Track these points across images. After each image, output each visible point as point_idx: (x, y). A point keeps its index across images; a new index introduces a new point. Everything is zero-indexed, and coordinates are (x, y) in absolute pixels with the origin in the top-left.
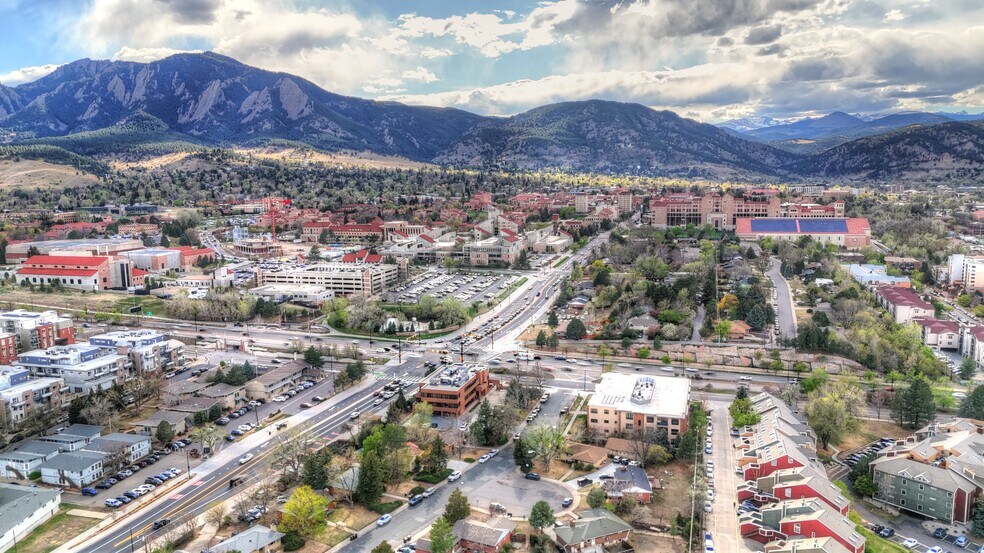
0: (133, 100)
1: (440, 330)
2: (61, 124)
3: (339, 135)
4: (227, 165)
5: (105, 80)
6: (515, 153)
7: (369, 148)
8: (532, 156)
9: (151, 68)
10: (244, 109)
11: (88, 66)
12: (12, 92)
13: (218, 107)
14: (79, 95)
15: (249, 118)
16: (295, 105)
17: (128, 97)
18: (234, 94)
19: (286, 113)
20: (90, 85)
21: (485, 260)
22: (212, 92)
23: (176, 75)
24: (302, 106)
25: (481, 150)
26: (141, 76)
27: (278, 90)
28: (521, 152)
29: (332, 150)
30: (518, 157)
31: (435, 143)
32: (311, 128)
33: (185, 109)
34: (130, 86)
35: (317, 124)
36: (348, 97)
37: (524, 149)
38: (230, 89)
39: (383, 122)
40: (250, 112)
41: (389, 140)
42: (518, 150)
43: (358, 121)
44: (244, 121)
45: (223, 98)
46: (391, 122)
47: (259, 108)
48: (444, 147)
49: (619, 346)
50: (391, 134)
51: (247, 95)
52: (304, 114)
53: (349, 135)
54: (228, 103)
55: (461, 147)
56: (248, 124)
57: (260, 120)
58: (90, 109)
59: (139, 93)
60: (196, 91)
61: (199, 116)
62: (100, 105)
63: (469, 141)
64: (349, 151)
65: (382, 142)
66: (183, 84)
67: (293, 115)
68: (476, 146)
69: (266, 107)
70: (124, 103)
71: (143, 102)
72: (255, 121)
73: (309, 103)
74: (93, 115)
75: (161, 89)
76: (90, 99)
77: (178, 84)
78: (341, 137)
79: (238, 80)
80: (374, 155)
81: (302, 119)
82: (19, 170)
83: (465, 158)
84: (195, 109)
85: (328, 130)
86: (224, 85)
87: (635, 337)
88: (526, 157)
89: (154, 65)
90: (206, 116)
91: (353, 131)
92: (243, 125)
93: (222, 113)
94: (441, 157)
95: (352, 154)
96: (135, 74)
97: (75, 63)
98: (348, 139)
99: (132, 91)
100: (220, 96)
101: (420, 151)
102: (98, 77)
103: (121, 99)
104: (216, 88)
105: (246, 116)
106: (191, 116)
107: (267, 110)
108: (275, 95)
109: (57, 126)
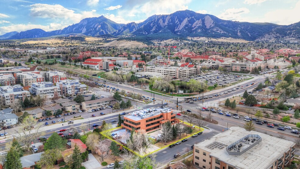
0: (164, 25)
1: (189, 94)
2: (146, 32)
3: (221, 33)
4: (183, 42)
5: (158, 20)
6: (290, 37)
7: (231, 37)
8: (297, 38)
9: (170, 16)
10: (193, 26)
11: (155, 17)
12: (137, 25)
13: (186, 26)
14: (152, 24)
15: (194, 29)
16: (209, 24)
17: (163, 24)
18: (191, 22)
19: (206, 26)
20: (155, 22)
21: (239, 69)
22: (185, 21)
23: (176, 17)
24: (211, 24)
25: (275, 36)
26: (167, 18)
27: (204, 19)
28: (292, 37)
29: (217, 37)
30: (291, 38)
31: (257, 34)
32: (213, 31)
33: (177, 27)
34: (164, 22)
35: (215, 29)
36: (227, 21)
37: (294, 36)
38: (190, 20)
39: (238, 28)
40: (195, 27)
41: (239, 34)
42: (291, 36)
43: (229, 28)
44: (193, 30)
45: (188, 23)
46: (241, 28)
47: (198, 26)
48: (260, 36)
49: (271, 113)
50: (240, 32)
51: (195, 21)
52: (211, 27)
53: (225, 33)
54: (189, 24)
55: (267, 35)
56: (194, 30)
57: (198, 29)
58: (153, 28)
59: (166, 23)
60: (181, 21)
61: (180, 29)
62: (156, 27)
63: (270, 33)
64: (224, 38)
65: (237, 35)
66: (178, 20)
67: (208, 27)
68: (273, 35)
69: (200, 25)
70: (162, 27)
71: (167, 26)
72: (196, 29)
73: (213, 23)
74: (154, 30)
75: (172, 22)
76: (153, 26)
77: (176, 20)
78: (222, 33)
79: (193, 17)
80: (232, 39)
81: (210, 28)
82: (130, 43)
83: (268, 39)
84: (180, 26)
85: (218, 31)
86: (189, 19)
87: (286, 109)
88: (294, 39)
89: (171, 15)
90: (183, 28)
91: (227, 31)
92: (192, 31)
93: (187, 28)
94: (258, 39)
95: (224, 39)
96: (166, 18)
97: (152, 16)
98: (225, 34)
99: (164, 23)
100: (187, 23)
101: (251, 37)
102: (157, 19)
103: (161, 25)
104: (186, 20)
105: (194, 28)
106: (178, 29)
107: (200, 26)
108: (203, 21)
109: (145, 33)
